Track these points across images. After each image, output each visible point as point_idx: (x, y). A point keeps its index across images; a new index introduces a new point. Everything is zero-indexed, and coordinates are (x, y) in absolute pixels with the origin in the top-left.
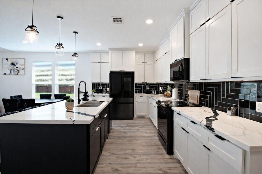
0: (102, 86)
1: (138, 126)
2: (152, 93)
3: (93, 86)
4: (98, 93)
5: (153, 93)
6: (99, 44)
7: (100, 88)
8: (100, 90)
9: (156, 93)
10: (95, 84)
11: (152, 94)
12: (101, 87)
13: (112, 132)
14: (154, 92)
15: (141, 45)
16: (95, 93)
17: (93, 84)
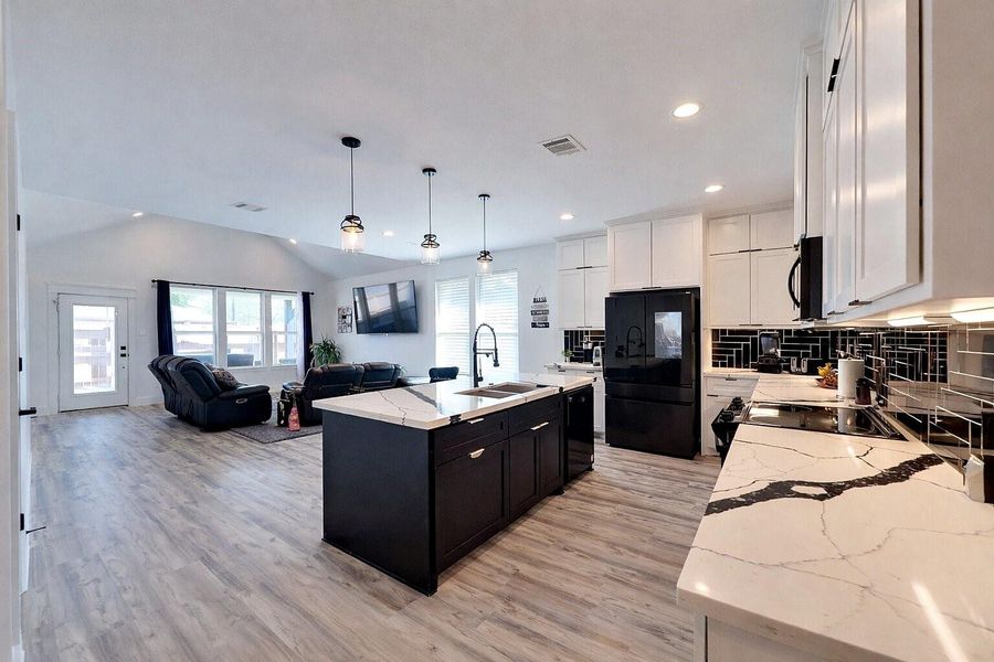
0: (592, 339)
1: (691, 483)
2: (788, 369)
3: (566, 339)
4: (581, 361)
5: (794, 368)
6: (567, 217)
7: (584, 347)
8: (587, 350)
9: (804, 369)
10: (572, 332)
11: (791, 373)
12: (587, 343)
13: (588, 481)
14: (799, 365)
15: (713, 189)
16: (572, 360)
17: (566, 333)
